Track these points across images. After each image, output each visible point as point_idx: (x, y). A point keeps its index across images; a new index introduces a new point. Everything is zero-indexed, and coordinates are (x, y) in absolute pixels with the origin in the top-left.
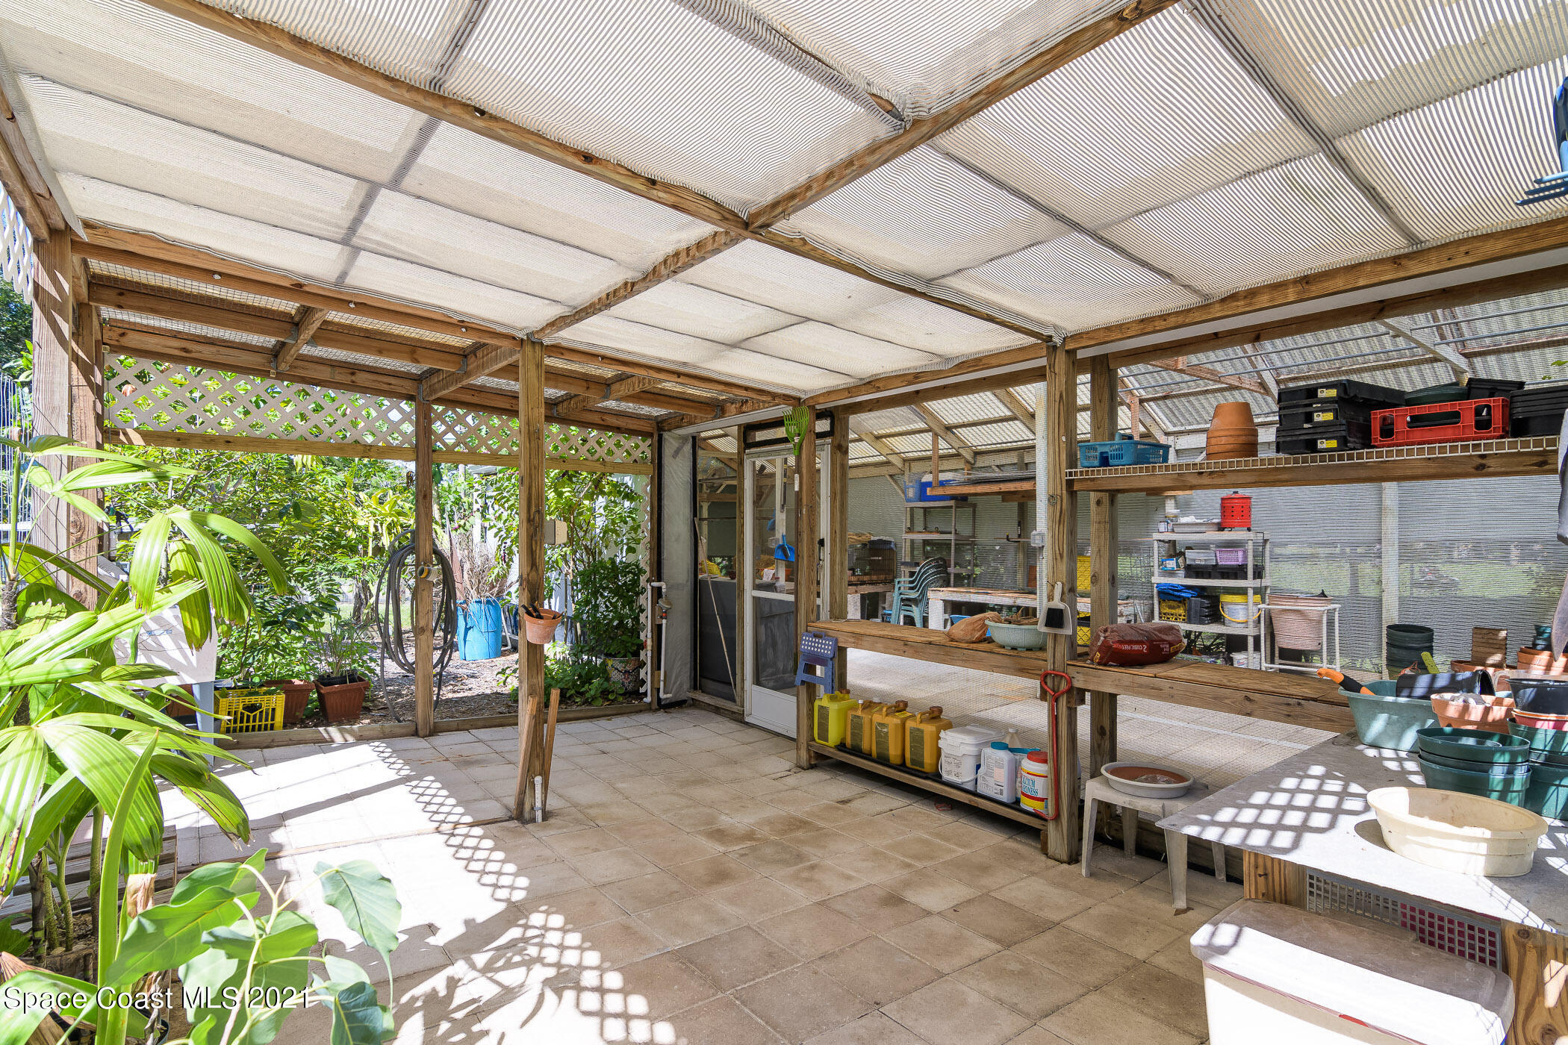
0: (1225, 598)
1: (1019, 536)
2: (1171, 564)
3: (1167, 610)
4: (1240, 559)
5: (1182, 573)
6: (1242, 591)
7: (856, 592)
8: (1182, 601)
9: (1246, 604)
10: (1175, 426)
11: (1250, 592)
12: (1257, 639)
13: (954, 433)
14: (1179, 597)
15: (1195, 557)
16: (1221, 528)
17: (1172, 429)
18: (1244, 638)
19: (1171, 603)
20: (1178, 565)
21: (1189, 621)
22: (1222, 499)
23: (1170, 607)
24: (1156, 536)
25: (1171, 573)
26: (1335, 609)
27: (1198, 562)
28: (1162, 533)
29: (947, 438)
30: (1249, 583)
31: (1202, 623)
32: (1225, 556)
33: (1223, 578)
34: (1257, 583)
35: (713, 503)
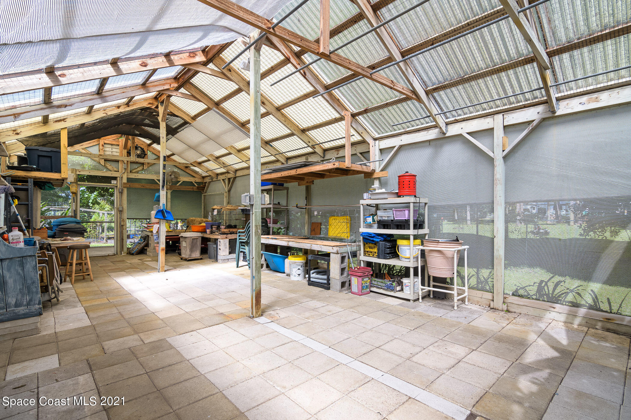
0: (400, 242)
1: (306, 205)
2: (370, 220)
3: (368, 250)
4: (407, 216)
5: (376, 226)
6: (406, 237)
7: (226, 238)
8: (376, 243)
9: (409, 246)
10: (379, 134)
11: (412, 238)
12: (416, 269)
13: (271, 146)
14: (373, 241)
15: (382, 215)
16: (398, 195)
17: (377, 136)
18: (407, 269)
19: (371, 245)
20: (374, 220)
21: (378, 257)
22: (399, 177)
23: (370, 248)
24: (362, 202)
25: (370, 226)
26: (465, 249)
27: (384, 218)
28: (366, 200)
29: (266, 148)
30: (411, 232)
31: (385, 258)
32: (398, 213)
33: (398, 229)
34: (415, 232)
35: (173, 190)
